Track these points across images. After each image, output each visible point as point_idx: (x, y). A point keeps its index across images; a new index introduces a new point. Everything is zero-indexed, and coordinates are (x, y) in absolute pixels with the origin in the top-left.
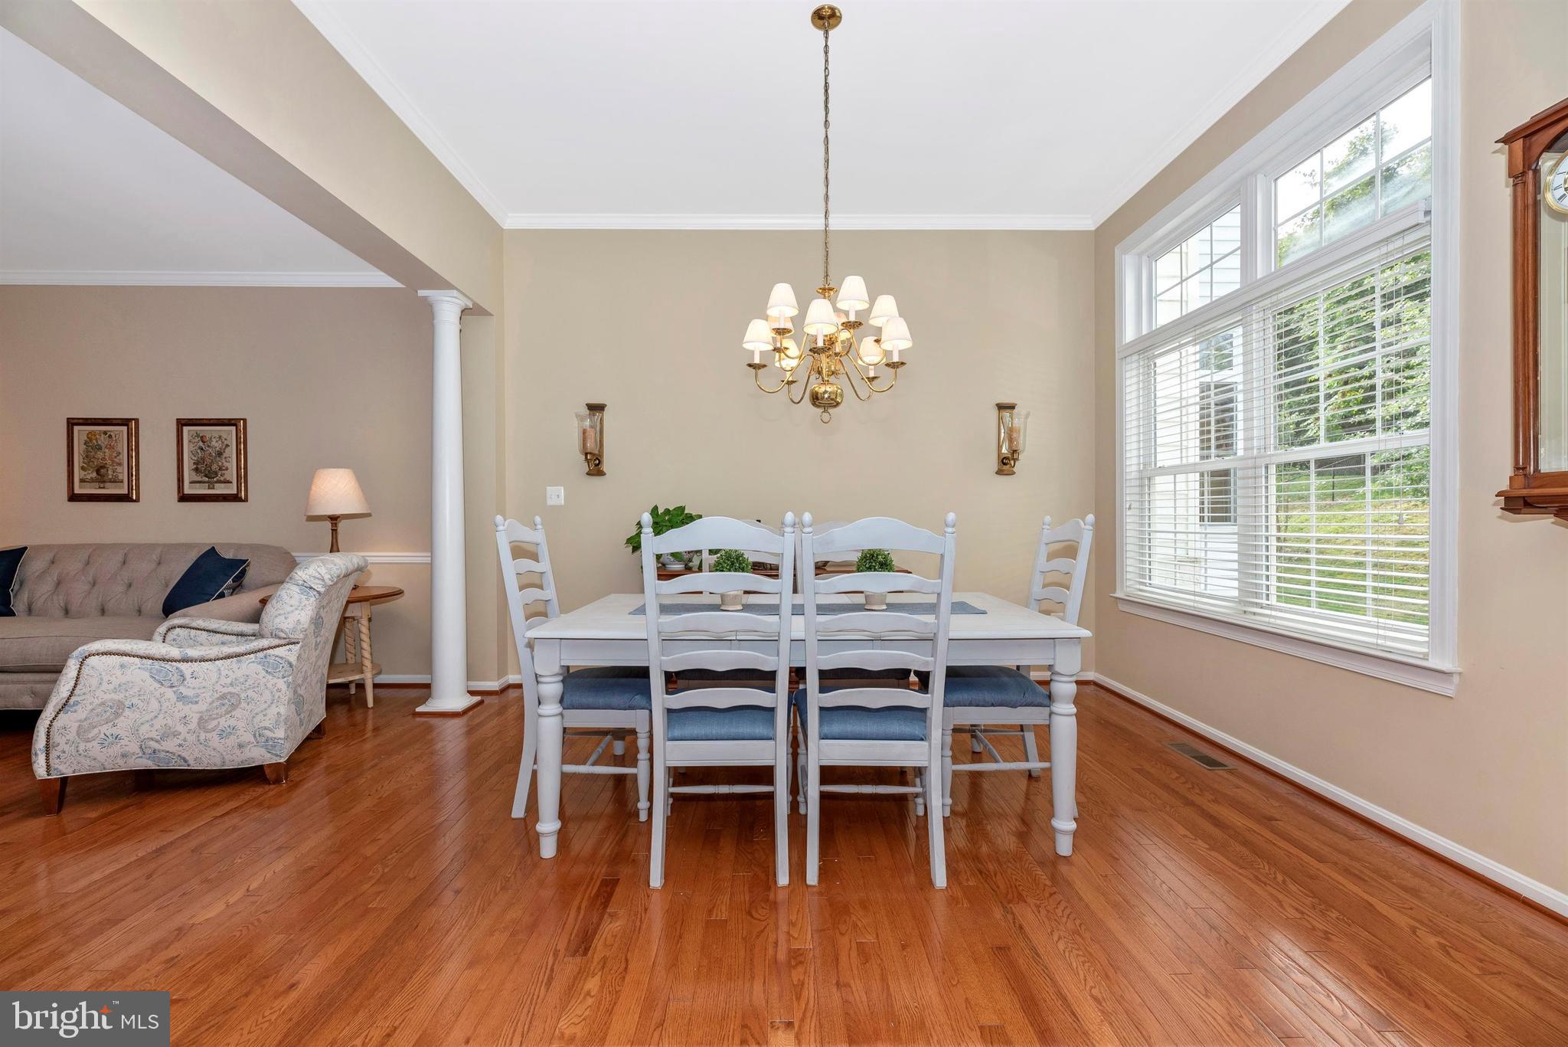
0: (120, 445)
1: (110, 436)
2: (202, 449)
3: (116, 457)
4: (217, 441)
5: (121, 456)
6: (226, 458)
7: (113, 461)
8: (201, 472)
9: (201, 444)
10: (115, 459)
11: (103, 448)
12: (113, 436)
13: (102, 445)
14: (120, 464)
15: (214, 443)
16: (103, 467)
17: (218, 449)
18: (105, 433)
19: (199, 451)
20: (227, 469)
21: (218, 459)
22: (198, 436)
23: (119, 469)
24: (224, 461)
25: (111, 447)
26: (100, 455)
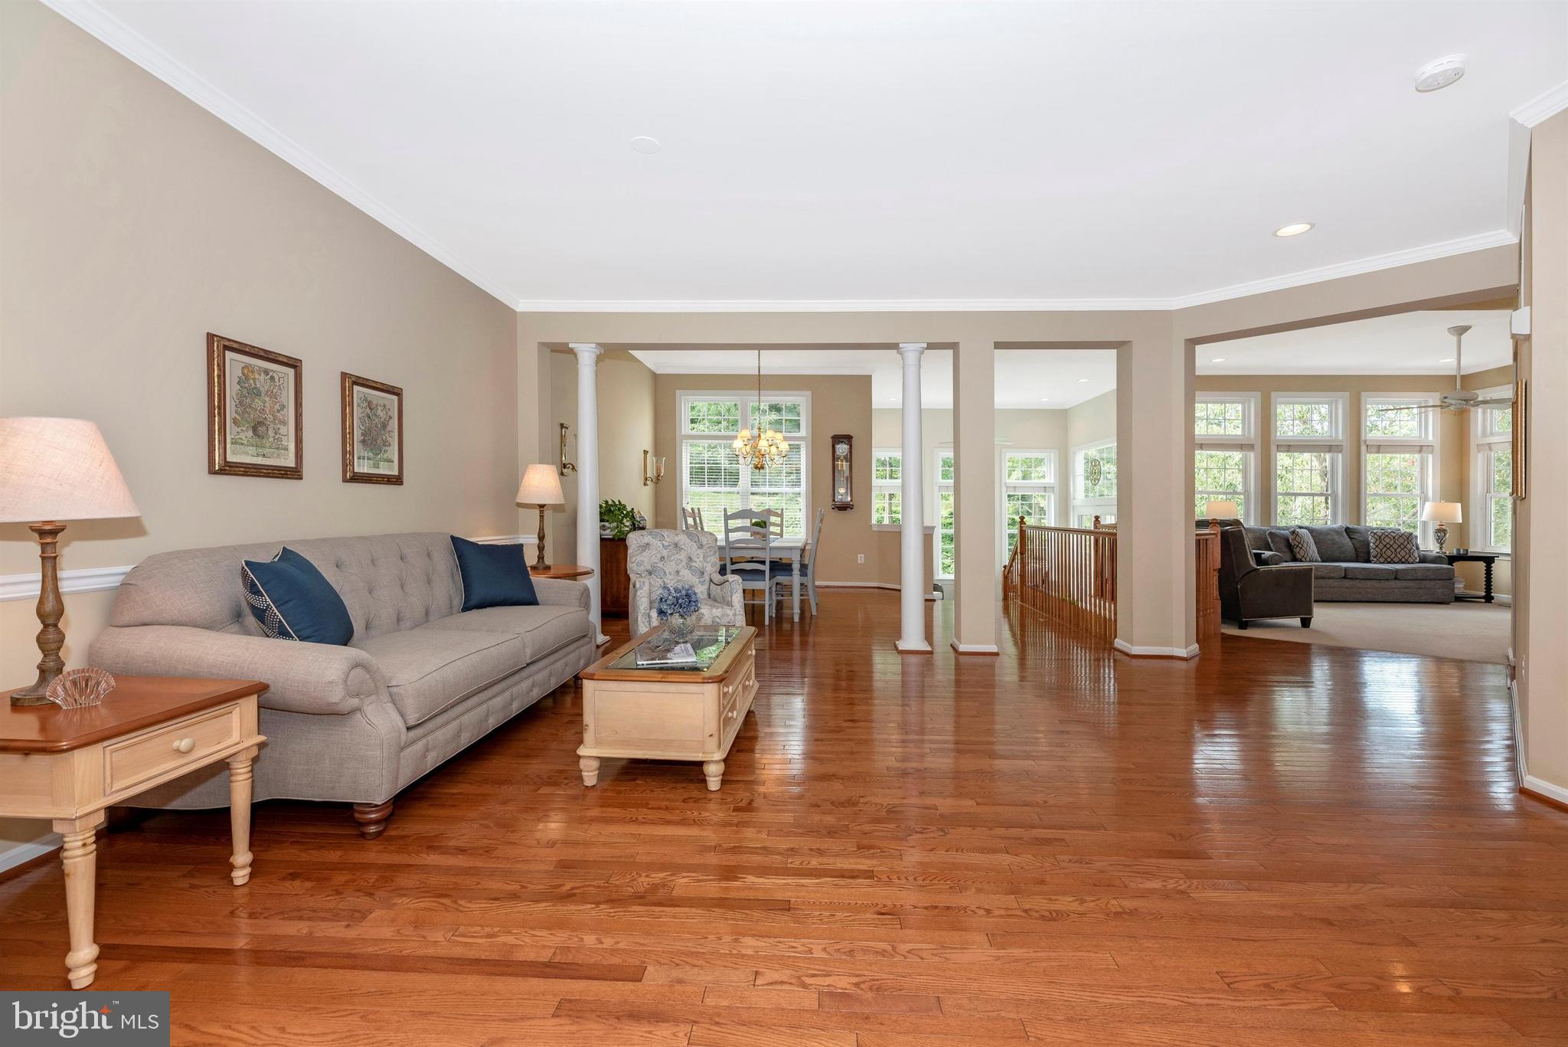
0: (284, 393)
1: (272, 378)
2: (369, 417)
3: (278, 411)
4: (382, 411)
5: (285, 410)
6: (389, 432)
7: (275, 418)
8: (367, 445)
9: (368, 410)
10: (278, 415)
11: (263, 394)
12: (277, 380)
13: (262, 389)
14: (284, 423)
15: (379, 412)
16: (260, 423)
17: (382, 420)
18: (266, 372)
19: (366, 419)
20: (390, 445)
21: (383, 432)
22: (366, 400)
23: (283, 430)
24: (387, 435)
25: (273, 396)
26: (258, 403)
